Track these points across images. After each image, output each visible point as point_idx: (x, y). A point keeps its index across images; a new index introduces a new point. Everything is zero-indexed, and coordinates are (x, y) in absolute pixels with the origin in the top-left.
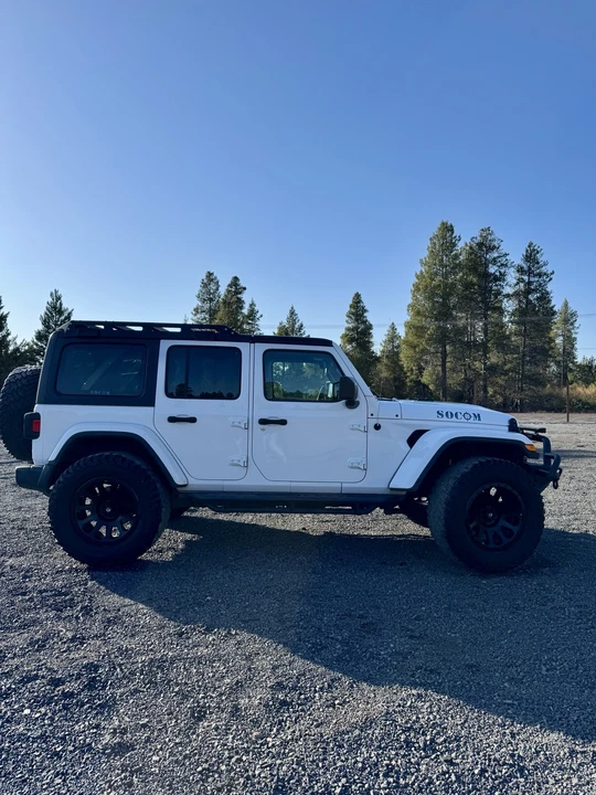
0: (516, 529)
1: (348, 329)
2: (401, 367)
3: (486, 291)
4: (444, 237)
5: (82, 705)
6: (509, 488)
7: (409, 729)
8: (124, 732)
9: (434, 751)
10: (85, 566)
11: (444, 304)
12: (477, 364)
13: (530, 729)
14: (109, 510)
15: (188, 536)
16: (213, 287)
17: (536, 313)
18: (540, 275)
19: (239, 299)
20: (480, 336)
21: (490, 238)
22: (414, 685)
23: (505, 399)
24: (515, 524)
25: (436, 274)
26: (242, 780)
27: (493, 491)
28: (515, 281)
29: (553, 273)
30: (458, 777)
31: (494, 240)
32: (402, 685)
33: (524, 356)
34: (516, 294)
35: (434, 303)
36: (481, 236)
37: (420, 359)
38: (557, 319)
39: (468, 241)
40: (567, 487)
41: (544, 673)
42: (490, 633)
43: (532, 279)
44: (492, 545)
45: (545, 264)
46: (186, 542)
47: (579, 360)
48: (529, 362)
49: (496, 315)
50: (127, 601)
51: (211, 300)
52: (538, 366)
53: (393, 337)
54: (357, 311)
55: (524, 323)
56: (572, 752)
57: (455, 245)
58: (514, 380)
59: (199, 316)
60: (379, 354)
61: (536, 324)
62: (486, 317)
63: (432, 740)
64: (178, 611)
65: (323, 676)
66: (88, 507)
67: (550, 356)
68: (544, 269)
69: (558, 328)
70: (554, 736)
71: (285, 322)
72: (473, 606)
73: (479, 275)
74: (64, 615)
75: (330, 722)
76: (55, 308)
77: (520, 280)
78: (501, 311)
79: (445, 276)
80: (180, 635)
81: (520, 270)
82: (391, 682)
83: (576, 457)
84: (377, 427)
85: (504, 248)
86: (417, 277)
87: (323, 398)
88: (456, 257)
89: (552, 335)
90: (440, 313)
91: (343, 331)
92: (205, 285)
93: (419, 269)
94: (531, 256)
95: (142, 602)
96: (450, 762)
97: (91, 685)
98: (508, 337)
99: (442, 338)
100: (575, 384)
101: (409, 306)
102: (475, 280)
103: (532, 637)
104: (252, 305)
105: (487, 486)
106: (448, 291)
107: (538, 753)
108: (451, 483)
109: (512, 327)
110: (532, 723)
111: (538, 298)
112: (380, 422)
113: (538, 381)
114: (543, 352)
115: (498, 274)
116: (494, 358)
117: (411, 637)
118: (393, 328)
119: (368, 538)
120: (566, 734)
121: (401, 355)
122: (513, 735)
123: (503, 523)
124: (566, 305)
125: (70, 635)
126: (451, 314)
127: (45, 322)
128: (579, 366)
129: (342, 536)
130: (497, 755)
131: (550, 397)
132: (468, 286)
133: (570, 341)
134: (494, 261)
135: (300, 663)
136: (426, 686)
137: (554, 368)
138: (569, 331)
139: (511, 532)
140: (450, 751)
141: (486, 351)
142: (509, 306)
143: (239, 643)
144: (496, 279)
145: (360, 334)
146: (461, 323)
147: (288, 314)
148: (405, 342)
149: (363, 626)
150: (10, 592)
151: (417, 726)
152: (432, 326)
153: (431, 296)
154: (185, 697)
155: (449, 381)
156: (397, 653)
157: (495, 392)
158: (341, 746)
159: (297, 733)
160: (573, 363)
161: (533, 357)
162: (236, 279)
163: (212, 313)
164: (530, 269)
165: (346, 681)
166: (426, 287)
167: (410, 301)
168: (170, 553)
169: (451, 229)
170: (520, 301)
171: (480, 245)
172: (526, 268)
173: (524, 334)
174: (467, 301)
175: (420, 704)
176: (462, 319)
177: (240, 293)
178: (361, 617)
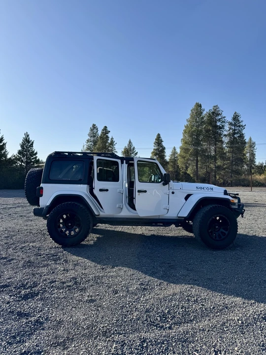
0: (227, 233)
1: (154, 149)
2: (178, 166)
3: (215, 133)
4: (197, 110)
5: (75, 289)
6: (224, 217)
7: (189, 296)
8: (92, 296)
9: (197, 302)
10: (61, 246)
11: (197, 139)
12: (212, 165)
13: (230, 297)
14: (70, 224)
15: (98, 236)
16: (95, 131)
17: (238, 143)
18: (239, 126)
19: (107, 136)
20: (213, 153)
21: (217, 110)
22: (190, 284)
23: (224, 180)
24: (227, 231)
25: (193, 126)
26: (134, 309)
27: (218, 218)
28: (228, 129)
29: (245, 125)
30: (205, 309)
31: (219, 111)
32: (185, 284)
33: (232, 162)
34: (229, 135)
35: (192, 138)
36: (214, 109)
37: (187, 163)
38: (247, 145)
39: (208, 111)
40: (249, 218)
41: (236, 281)
42: (217, 269)
43: (236, 128)
44: (217, 239)
45: (242, 122)
46: (97, 238)
47: (257, 163)
48: (235, 164)
49: (219, 144)
50: (80, 258)
51: (94, 136)
52: (238, 166)
53: (174, 153)
54: (159, 141)
55: (232, 147)
56: (244, 303)
57: (202, 113)
58: (228, 172)
59: (89, 143)
60: (168, 160)
61: (238, 148)
62: (216, 145)
63: (197, 299)
64: (100, 261)
65: (157, 281)
66: (61, 223)
67: (244, 162)
68: (241, 124)
69: (247, 149)
70: (238, 299)
71: (127, 147)
72: (210, 260)
73: (213, 126)
74: (58, 262)
75: (161, 294)
76: (26, 140)
77: (230, 129)
78: (222, 142)
79: (198, 127)
80: (103, 269)
81: (231, 124)
82: (181, 283)
83: (254, 206)
84: (173, 193)
85: (223, 115)
86: (185, 127)
87: (151, 181)
88: (203, 118)
89: (244, 152)
90: (195, 142)
91: (152, 151)
92: (92, 130)
93: (186, 123)
94: (236, 118)
95: (86, 258)
96: (203, 305)
97: (76, 283)
98: (225, 154)
99: (196, 154)
100: (255, 174)
101: (182, 139)
102: (211, 128)
103: (232, 270)
104: (112, 139)
105: (216, 216)
106: (199, 133)
107: (232, 303)
108: (202, 214)
109: (227, 149)
110: (231, 295)
111: (238, 137)
112: (174, 191)
113: (238, 173)
114: (241, 160)
115: (221, 126)
116: (219, 163)
117: (187, 270)
118: (175, 149)
119: (169, 237)
120: (242, 298)
121: (178, 161)
122: (224, 298)
123: (222, 230)
124: (250, 139)
125: (63, 269)
126: (200, 143)
127: (22, 146)
128: (257, 166)
129: (158, 236)
130: (219, 304)
131: (244, 180)
132: (208, 131)
133: (253, 155)
134: (219, 120)
135: (148, 278)
136: (194, 284)
137: (245, 167)
138: (252, 151)
139: (225, 233)
140: (203, 302)
141: (216, 159)
142: (226, 140)
143: (125, 271)
144: (220, 128)
145: (160, 151)
146: (205, 147)
147: (128, 142)
148: (180, 155)
149: (170, 266)
150: (35, 255)
151: (191, 295)
152: (192, 149)
153: (191, 135)
154: (110, 287)
155: (199, 173)
156: (182, 275)
157: (220, 177)
158: (166, 301)
159: (151, 297)
160: (254, 165)
161: (236, 162)
162: (106, 127)
163: (95, 143)
164: (235, 123)
165: (165, 283)
166: (189, 131)
167: (182, 137)
168: (92, 242)
169: (200, 106)
170: (231, 138)
171: (213, 113)
172: (233, 123)
173: (232, 152)
174: (207, 138)
175: (192, 290)
176: (205, 145)
177: (108, 133)
178: (169, 263)
